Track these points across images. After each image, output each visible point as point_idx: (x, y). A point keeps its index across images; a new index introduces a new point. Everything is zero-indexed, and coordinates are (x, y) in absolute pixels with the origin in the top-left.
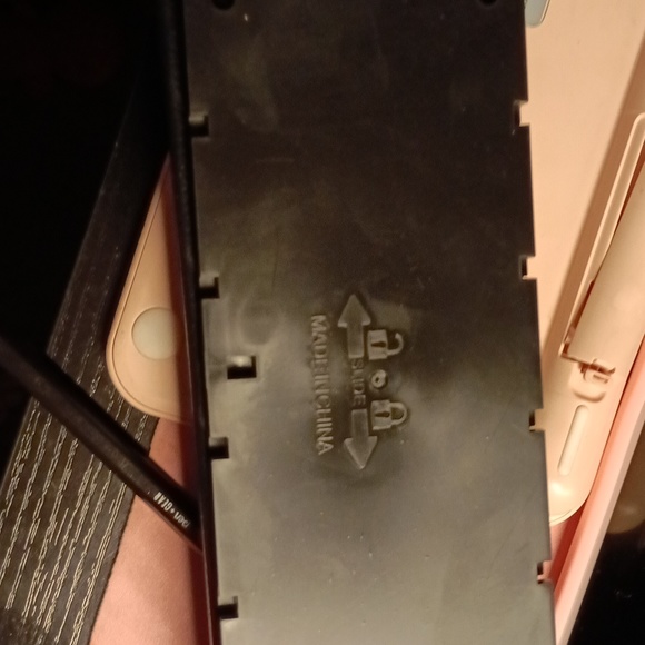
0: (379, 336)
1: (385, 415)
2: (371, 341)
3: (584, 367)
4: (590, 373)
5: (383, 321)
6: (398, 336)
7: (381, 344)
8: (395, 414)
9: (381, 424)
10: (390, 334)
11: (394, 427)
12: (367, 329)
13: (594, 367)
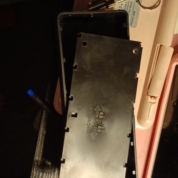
0: (102, 113)
1: (100, 129)
2: (100, 114)
3: (151, 97)
4: (153, 98)
5: (103, 111)
6: (105, 114)
7: (102, 115)
8: (102, 129)
9: (99, 131)
10: (104, 113)
11: (101, 132)
12: (100, 112)
13: (153, 97)
